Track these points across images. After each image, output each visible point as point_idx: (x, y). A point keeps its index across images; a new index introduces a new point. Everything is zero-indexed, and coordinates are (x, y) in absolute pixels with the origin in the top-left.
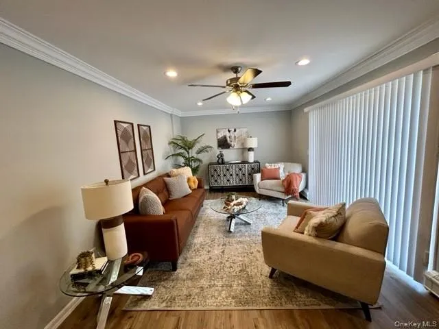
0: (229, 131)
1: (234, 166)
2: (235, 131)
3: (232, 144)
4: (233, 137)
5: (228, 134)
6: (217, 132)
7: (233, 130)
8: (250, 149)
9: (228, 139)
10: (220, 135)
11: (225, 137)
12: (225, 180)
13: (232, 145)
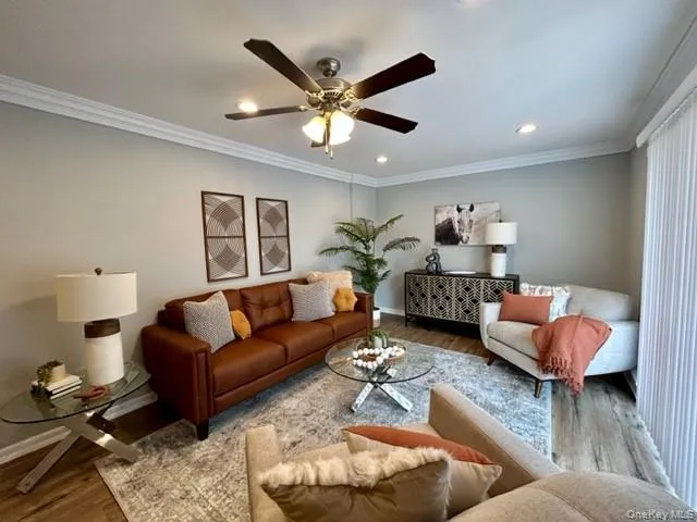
0: (459, 210)
1: (454, 279)
2: (472, 209)
3: (465, 235)
4: (466, 222)
5: (455, 216)
6: (436, 212)
7: (468, 207)
8: (496, 248)
9: (456, 226)
10: (441, 218)
11: (450, 222)
12: (435, 308)
13: (464, 238)
